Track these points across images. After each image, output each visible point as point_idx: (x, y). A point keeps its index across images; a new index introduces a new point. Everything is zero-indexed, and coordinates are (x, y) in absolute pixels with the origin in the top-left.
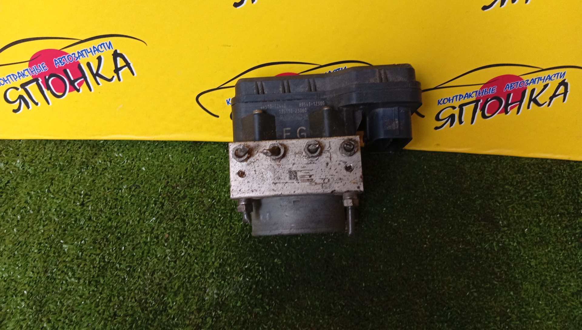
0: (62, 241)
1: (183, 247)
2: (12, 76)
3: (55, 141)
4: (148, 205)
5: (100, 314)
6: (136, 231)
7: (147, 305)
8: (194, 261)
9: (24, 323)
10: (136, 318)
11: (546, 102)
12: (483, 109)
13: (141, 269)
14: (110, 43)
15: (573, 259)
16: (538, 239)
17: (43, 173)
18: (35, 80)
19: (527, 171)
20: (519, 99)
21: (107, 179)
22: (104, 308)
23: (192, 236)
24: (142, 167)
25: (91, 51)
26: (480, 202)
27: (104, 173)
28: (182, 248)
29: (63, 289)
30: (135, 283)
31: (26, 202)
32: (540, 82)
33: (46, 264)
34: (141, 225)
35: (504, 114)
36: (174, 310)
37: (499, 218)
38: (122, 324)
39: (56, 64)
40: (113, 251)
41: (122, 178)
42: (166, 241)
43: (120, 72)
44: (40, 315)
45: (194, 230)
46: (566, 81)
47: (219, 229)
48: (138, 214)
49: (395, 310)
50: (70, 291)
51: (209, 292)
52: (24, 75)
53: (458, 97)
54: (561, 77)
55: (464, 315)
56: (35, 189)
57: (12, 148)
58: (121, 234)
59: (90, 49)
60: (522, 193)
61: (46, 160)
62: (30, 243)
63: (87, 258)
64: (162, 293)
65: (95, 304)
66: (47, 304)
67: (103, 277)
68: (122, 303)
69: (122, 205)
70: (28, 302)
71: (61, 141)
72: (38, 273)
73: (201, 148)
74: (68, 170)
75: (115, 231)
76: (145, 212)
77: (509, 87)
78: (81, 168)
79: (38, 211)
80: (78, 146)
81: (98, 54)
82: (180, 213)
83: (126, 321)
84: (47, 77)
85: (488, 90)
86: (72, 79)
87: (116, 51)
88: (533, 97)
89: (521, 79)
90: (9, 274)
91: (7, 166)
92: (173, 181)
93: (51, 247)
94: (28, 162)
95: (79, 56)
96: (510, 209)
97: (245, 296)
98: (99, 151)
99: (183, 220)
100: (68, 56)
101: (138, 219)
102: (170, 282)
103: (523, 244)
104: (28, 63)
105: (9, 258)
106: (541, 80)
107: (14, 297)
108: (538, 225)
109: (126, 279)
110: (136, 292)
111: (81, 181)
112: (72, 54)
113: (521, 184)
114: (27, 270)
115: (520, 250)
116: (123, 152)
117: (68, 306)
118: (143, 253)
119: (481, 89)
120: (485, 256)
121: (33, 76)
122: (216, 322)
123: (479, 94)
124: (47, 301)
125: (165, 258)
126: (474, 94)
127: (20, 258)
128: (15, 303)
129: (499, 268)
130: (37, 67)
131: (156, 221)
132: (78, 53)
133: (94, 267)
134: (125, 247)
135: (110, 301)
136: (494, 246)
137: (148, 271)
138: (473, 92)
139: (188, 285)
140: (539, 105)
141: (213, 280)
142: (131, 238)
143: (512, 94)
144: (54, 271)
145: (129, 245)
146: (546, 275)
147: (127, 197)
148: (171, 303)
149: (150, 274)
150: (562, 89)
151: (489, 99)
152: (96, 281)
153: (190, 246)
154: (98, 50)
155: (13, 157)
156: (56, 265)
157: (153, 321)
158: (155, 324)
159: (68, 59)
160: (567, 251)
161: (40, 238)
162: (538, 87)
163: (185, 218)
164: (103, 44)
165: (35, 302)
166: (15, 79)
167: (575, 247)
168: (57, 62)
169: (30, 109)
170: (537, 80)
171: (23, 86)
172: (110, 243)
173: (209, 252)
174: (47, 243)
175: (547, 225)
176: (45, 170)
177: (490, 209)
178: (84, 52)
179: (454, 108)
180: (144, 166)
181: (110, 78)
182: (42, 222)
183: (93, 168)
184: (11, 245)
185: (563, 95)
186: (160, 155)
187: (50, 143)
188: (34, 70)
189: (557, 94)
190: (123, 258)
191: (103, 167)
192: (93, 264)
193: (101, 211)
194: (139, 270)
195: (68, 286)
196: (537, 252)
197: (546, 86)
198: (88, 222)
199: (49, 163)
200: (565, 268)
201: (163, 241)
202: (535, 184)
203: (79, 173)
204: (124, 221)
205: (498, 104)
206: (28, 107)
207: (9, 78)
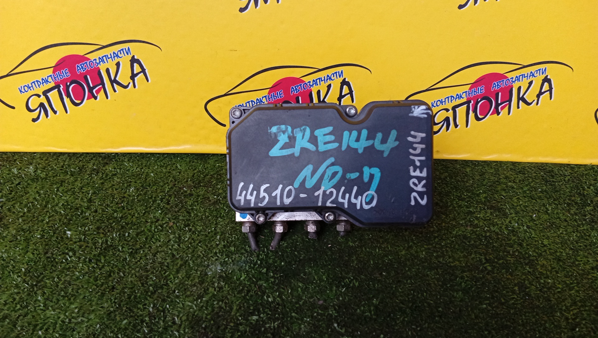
0: (65, 228)
1: (188, 233)
2: (36, 83)
3: (69, 154)
4: (154, 201)
5: (97, 287)
6: (141, 222)
7: (148, 280)
8: (198, 245)
9: (18, 296)
10: (135, 291)
11: (534, 101)
12: (475, 111)
13: (144, 251)
14: (129, 49)
15: (587, 240)
16: (548, 224)
17: (54, 177)
18: (57, 87)
19: (528, 172)
20: (508, 99)
21: (115, 182)
22: (102, 281)
23: (197, 225)
24: (151, 173)
25: (111, 57)
26: (484, 195)
27: (113, 178)
28: (186, 234)
29: (63, 267)
30: (136, 263)
31: (35, 198)
32: (525, 79)
33: (47, 247)
34: (146, 217)
35: (496, 114)
36: (176, 284)
37: (505, 207)
38: (120, 294)
39: (78, 70)
40: (116, 236)
41: (131, 182)
42: (170, 228)
43: (136, 78)
44: (35, 289)
45: (199, 220)
46: (548, 77)
47: (225, 219)
48: (144, 208)
49: (405, 282)
50: (69, 268)
51: (212, 268)
52: (47, 81)
53: (450, 98)
54: (543, 74)
55: (479, 285)
56: (44, 189)
57: (27, 158)
58: (126, 223)
59: (111, 54)
60: (526, 188)
61: (58, 167)
62: (33, 230)
63: (90, 241)
64: (164, 270)
65: (94, 278)
66: (44, 280)
67: (105, 257)
68: (121, 279)
69: (128, 202)
70: (24, 278)
71: (74, 154)
72: (38, 255)
73: (209, 158)
74: (79, 175)
75: (121, 221)
76: (150, 207)
77: (496, 86)
78: (92, 174)
79: (46, 206)
80: (91, 157)
81: (117, 60)
82: (185, 208)
83: (124, 293)
84: (68, 84)
85: (476, 90)
86: (91, 86)
87: (134, 56)
88: (521, 96)
89: (506, 77)
90: (9, 255)
91: (20, 171)
92: (180, 184)
93: (54, 233)
94: (41, 168)
95: (100, 62)
96: (516, 200)
97: (250, 270)
98: (110, 161)
99: (188, 212)
100: (89, 62)
101: (144, 212)
102: (172, 262)
103: (533, 228)
104: (52, 69)
105: (11, 242)
106: (525, 77)
107: (11, 273)
108: (546, 212)
109: (128, 259)
110: (137, 269)
111: (91, 184)
112: (94, 60)
113: (523, 181)
114: (27, 252)
115: (530, 232)
116: (133, 162)
117: (65, 281)
118: (146, 239)
119: (470, 89)
120: (496, 237)
121: (55, 83)
122: (219, 291)
123: (469, 94)
124: (43, 278)
125: (168, 242)
126: (464, 95)
127: (22, 242)
128: (11, 279)
129: (512, 247)
130: (61, 73)
131: (161, 214)
132: (99, 58)
133: (96, 248)
134: (129, 233)
135: (110, 276)
136: (503, 229)
137: (151, 252)
138: (463, 93)
139: (191, 262)
140: (528, 104)
141: (217, 257)
142: (135, 227)
143: (500, 94)
144: (54, 253)
145: (133, 232)
146: (562, 253)
147: (134, 196)
148: (173, 278)
149: (153, 254)
150: (546, 86)
151: (479, 99)
152: (97, 260)
153: (194, 233)
154: (117, 56)
155: (26, 165)
156: (57, 247)
157: (153, 293)
158: (156, 296)
159: (90, 65)
160: (580, 233)
161: (44, 226)
162: (524, 84)
163: (190, 211)
164: (122, 50)
165: (31, 277)
166: (39, 86)
167: (587, 230)
168: (79, 68)
169: (48, 118)
170: (521, 77)
171: (45, 93)
172: (114, 230)
173: (213, 237)
174: (50, 230)
175: (555, 213)
176: (57, 175)
177: (495, 200)
178: (104, 58)
179: (447, 110)
180: (153, 172)
181: (126, 84)
182: (48, 214)
183: (103, 173)
184: (14, 231)
185: (549, 92)
186: (169, 164)
187: (63, 155)
188: (58, 77)
189: (543, 91)
190: (125, 242)
191: (113, 173)
192: (95, 246)
193: (107, 205)
194: (142, 252)
195: (68, 264)
196: (548, 234)
197: (531, 83)
198: (94, 214)
199: (61, 170)
200: (580, 246)
201: (168, 228)
202: (538, 181)
203: (89, 177)
204: (130, 214)
205: (488, 103)
206: (47, 116)
207: (33, 84)
